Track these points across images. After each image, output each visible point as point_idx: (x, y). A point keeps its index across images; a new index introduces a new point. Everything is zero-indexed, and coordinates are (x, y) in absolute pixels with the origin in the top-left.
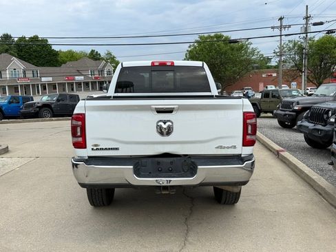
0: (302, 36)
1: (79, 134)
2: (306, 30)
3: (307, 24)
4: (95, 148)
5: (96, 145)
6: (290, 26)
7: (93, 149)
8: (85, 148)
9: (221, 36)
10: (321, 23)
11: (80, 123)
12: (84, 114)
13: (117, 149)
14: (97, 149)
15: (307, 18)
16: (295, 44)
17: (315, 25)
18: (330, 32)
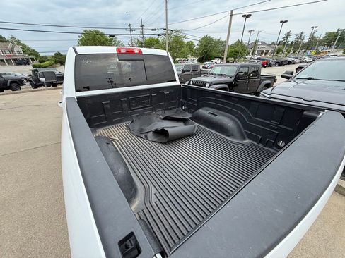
2: (142, 33)
3: (142, 29)
10: (155, 30)
16: (138, 41)
17: (152, 30)
18: (159, 35)
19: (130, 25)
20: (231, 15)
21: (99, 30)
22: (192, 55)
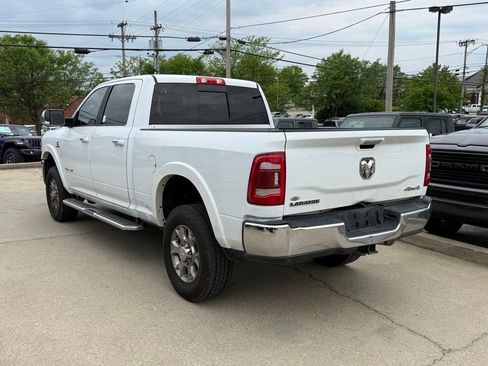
0: (151, 53)
1: (276, 183)
2: (156, 45)
3: (156, 37)
4: (294, 203)
5: (295, 199)
6: (134, 37)
7: (292, 205)
8: (283, 203)
9: (31, 40)
10: (197, 40)
11: (278, 167)
12: (284, 153)
13: (317, 201)
14: (297, 204)
15: (156, 28)
16: (141, 63)
17: (190, 40)
18: (208, 52)
19: (122, 25)
20: (392, 12)
21: (33, 35)
22: (299, 105)
